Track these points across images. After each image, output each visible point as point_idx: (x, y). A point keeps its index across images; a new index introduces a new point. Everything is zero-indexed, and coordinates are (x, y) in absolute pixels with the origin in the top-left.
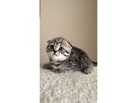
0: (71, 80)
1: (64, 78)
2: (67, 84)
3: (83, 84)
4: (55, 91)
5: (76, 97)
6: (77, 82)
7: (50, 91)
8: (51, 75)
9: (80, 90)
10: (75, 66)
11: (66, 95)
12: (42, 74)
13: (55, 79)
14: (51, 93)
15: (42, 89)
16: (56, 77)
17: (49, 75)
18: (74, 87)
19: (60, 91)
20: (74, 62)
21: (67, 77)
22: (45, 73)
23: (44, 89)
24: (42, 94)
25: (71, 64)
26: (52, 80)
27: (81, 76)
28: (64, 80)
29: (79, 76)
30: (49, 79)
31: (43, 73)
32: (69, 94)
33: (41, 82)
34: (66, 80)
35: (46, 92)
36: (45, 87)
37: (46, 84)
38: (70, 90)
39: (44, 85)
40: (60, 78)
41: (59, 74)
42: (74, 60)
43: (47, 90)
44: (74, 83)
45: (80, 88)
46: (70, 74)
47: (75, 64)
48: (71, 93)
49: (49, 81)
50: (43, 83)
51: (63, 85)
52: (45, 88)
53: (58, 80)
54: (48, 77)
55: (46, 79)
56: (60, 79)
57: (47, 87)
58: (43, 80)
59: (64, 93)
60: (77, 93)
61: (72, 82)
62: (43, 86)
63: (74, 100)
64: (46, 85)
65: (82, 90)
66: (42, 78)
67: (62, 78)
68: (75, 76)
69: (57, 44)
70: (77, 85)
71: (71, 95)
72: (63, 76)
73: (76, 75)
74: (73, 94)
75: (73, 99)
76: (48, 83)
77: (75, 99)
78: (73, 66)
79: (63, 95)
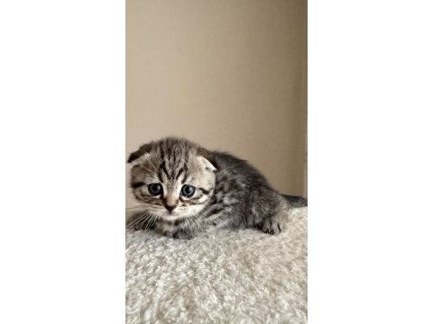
0: (235, 256)
1: (212, 254)
2: (228, 272)
3: (275, 267)
4: (196, 299)
5: (273, 311)
6: (257, 262)
7: (181, 301)
8: (166, 248)
9: (276, 287)
10: (233, 205)
11: (239, 309)
12: (131, 247)
13: (182, 261)
14: (187, 308)
15: (151, 297)
16: (185, 254)
17: (158, 249)
18: (252, 277)
19: (214, 299)
20: (228, 194)
21: (219, 250)
22: (143, 243)
23: (158, 296)
24: (154, 314)
25: (221, 201)
26: (173, 265)
27: (260, 243)
28: (214, 260)
29: (254, 241)
30: (161, 260)
31: (135, 245)
32: (245, 305)
33: (139, 275)
34: (220, 260)
35: (166, 306)
36: (159, 290)
37: (159, 278)
38: (242, 289)
39: (153, 284)
40: (197, 256)
41: (188, 242)
42: (226, 188)
43: (167, 299)
44: (247, 264)
45: (274, 281)
46: (225, 239)
47: (234, 201)
48: (252, 300)
49: (164, 268)
50: (147, 278)
51: (216, 277)
52: (160, 293)
53: (193, 263)
54: (158, 254)
55: (152, 264)
56: (200, 259)
57: (165, 288)
58: (145, 269)
59: (230, 302)
60: (268, 297)
61: (240, 265)
62: (152, 290)
63: (268, 321)
64: (161, 284)
65: (280, 284)
66: (138, 261)
67: (204, 254)
68: (243, 245)
69: (172, 177)
70: (261, 272)
71: (253, 306)
72: (205, 248)
73: (244, 240)
74: (258, 301)
75: (266, 320)
76: (164, 276)
77: (269, 316)
78: (227, 206)
79: (229, 310)
